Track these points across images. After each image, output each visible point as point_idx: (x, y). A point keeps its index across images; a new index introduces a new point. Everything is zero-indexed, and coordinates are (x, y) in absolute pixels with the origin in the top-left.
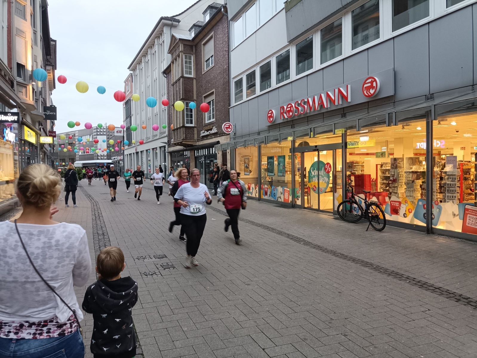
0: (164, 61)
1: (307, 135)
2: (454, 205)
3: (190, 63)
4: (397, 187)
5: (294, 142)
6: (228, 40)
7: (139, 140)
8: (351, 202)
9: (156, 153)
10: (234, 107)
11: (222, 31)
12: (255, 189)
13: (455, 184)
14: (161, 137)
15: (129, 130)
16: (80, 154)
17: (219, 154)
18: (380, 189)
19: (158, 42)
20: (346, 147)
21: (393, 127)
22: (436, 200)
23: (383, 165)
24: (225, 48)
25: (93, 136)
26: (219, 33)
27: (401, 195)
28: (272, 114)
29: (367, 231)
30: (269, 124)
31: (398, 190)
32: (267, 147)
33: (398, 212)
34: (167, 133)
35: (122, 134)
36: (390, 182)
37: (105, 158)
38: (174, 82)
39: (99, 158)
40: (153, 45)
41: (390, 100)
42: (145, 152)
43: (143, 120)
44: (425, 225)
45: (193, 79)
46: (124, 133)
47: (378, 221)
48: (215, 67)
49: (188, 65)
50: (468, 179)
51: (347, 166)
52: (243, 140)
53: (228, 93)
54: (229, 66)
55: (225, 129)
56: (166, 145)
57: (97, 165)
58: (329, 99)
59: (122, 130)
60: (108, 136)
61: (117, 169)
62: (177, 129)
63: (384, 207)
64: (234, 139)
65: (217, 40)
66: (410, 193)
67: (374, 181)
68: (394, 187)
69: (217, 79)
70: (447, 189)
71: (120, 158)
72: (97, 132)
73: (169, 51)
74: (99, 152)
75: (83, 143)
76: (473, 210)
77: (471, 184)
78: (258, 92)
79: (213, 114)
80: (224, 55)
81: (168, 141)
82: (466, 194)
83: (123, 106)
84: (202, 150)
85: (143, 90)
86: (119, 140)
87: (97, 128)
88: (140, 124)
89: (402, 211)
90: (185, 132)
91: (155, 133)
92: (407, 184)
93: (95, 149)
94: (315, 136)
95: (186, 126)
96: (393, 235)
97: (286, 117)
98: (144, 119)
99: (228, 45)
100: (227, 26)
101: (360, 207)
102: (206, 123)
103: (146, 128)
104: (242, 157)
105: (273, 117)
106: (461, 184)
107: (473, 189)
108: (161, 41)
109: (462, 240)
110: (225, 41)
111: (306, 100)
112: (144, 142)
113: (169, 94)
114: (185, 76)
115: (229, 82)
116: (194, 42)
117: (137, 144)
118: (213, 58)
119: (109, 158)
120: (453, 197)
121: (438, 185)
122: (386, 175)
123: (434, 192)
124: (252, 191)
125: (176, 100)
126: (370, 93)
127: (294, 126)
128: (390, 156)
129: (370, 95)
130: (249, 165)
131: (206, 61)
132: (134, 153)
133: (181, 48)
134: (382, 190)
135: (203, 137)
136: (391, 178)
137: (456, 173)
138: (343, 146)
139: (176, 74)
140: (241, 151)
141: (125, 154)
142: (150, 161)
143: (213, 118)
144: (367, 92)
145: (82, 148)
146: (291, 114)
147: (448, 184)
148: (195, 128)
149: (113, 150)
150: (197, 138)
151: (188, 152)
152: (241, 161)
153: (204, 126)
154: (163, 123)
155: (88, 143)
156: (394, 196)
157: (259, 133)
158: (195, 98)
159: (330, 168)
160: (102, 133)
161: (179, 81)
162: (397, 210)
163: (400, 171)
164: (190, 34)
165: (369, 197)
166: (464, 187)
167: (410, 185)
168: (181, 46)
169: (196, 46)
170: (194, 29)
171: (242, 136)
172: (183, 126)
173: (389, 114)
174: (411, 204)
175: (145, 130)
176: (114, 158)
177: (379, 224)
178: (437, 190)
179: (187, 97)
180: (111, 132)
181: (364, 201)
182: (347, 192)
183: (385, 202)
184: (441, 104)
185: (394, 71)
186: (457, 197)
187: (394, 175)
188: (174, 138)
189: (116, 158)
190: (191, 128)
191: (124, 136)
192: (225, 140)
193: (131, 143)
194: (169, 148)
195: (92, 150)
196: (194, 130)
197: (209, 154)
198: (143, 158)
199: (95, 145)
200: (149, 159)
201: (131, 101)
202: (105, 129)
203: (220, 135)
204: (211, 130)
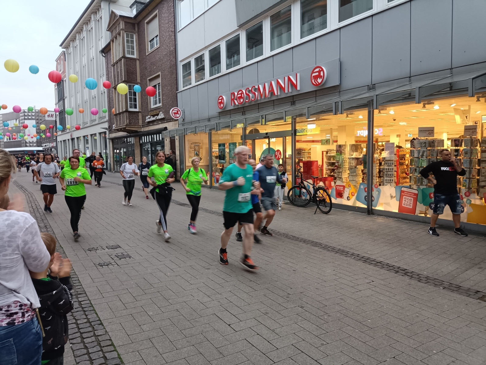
0: (101, 39)
1: (258, 122)
2: (392, 187)
3: (132, 42)
4: (341, 172)
5: (245, 129)
6: (174, 20)
7: (75, 125)
8: (300, 187)
9: (96, 140)
10: (182, 92)
11: (168, 10)
13: (393, 169)
14: (100, 122)
15: (62, 113)
16: (5, 140)
17: (166, 140)
18: (326, 175)
19: (94, 18)
20: (295, 135)
21: (339, 116)
22: (375, 183)
23: (328, 152)
24: (171, 29)
25: (19, 120)
26: (164, 12)
27: (345, 180)
28: (223, 100)
29: (315, 214)
30: (220, 110)
31: (342, 175)
32: (217, 134)
33: (343, 196)
34: (107, 118)
35: (54, 119)
36: (335, 168)
37: (35, 145)
38: (114, 62)
39: (28, 145)
40: (89, 21)
41: (336, 89)
42: (82, 138)
43: (79, 103)
44: (366, 207)
45: (136, 60)
46: (56, 117)
47: (324, 204)
48: (160, 48)
49: (130, 44)
50: (404, 164)
51: (296, 152)
52: (193, 126)
53: (175, 76)
54: (175, 48)
55: (173, 115)
56: (106, 130)
58: (279, 86)
59: (54, 113)
60: (37, 121)
62: (120, 114)
63: (330, 191)
64: (183, 125)
65: (162, 19)
66: (353, 177)
67: (320, 167)
68: (339, 172)
69: (163, 61)
70: (385, 173)
71: (52, 145)
72: (25, 115)
73: (108, 28)
74: (28, 139)
75: (8, 128)
76: (408, 192)
77: (406, 169)
78: (207, 77)
79: (159, 99)
80: (170, 36)
81: (109, 127)
82: (402, 177)
83: (55, 88)
84: (148, 137)
85: (77, 70)
86: (51, 125)
87: (25, 112)
88: (75, 108)
89: (346, 195)
90: (129, 116)
91: (94, 117)
92: (350, 169)
93: (23, 134)
94: (267, 123)
95: (130, 111)
96: (338, 217)
97: (237, 103)
98: (79, 101)
99: (175, 26)
100: (173, 5)
101: (309, 192)
102: (152, 107)
103: (83, 112)
104: (191, 144)
105: (223, 103)
106: (398, 169)
107: (408, 173)
108: (98, 17)
109: (398, 219)
110: (171, 21)
111: (257, 87)
112: (81, 127)
113: (108, 76)
114: (126, 56)
115: (176, 65)
116: (136, 20)
117: (72, 130)
118: (158, 38)
119: (39, 145)
120: (390, 181)
121: (378, 170)
122: (331, 162)
123: (374, 176)
125: (117, 82)
126: (318, 82)
127: (245, 113)
128: (334, 143)
129: (318, 84)
130: (199, 152)
131: (150, 41)
132: (69, 140)
133: (122, 25)
134: (327, 176)
135: (149, 122)
136: (336, 164)
137: (393, 159)
138: (292, 134)
139: (117, 53)
140: (190, 138)
141: (58, 141)
142: (88, 148)
143: (159, 103)
144: (314, 81)
145: (8, 133)
146: (242, 100)
147: (386, 169)
148: (139, 113)
149: (44, 136)
150: (142, 124)
151: (132, 138)
152: (191, 148)
153: (150, 111)
154: (102, 106)
155: (14, 128)
156: (339, 181)
157: (209, 120)
158: (139, 80)
159: (280, 155)
160: (30, 117)
161: (121, 61)
162: (342, 194)
163: (344, 157)
164: (132, 11)
165: (317, 182)
166: (399, 172)
167: (353, 170)
168: (122, 23)
169: (138, 24)
170: (135, 6)
171: (191, 123)
172: (127, 111)
173: (335, 103)
174: (354, 188)
175: (81, 114)
176: (45, 145)
177: (326, 207)
178: (376, 174)
179: (130, 80)
180: (41, 116)
181: (313, 186)
182: (297, 177)
183: (331, 186)
184: (382, 94)
185: (340, 61)
186: (394, 180)
187: (339, 161)
188: (116, 124)
189: (48, 145)
190: (135, 113)
191: (57, 120)
192: (173, 126)
193: (65, 128)
194: (110, 134)
195: (19, 137)
196: (138, 115)
197: (155, 140)
198: (79, 145)
199: (23, 130)
200: (87, 146)
201: (63, 82)
202: (33, 113)
203: (168, 121)
204: (158, 116)
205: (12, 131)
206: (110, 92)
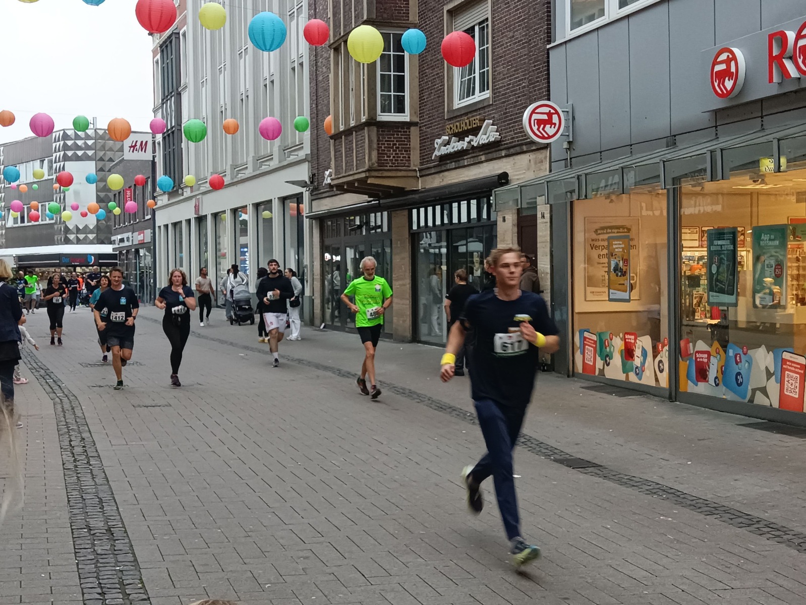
7: (208, 174)
9: (269, 221)
10: (568, 45)
12: (656, 353)
14: (285, 163)
15: (171, 138)
16: (10, 223)
17: (504, 220)
25: (50, 162)
28: (733, 63)
30: (719, 103)
34: (307, 150)
35: (148, 156)
37: (91, 236)
39: (72, 237)
42: (228, 217)
43: (222, 102)
46: (154, 151)
52: (612, 165)
55: (535, 128)
56: (303, 190)
57: (65, 260)
60: (101, 164)
61: (131, 274)
62: (348, 132)
64: (569, 163)
71: (141, 237)
72: (66, 147)
74: (71, 218)
75: (18, 186)
79: (482, 75)
81: (313, 178)
83: (154, 57)
84: (438, 208)
86: (139, 176)
87: (66, 137)
88: (210, 118)
90: (378, 141)
91: (267, 147)
93: (59, 205)
95: (379, 122)
97: (793, 72)
98: (224, 98)
102: (456, 106)
103: (234, 130)
104: (596, 231)
105: (734, 76)
112: (227, 180)
117: (199, 189)
119: (102, 236)
124: (643, 364)
125: (345, 26)
130: (626, 261)
132: (189, 221)
135: (444, 158)
140: (593, 210)
141: (157, 225)
142: (246, 246)
143: (482, 90)
145: (17, 202)
148: (412, 129)
149: (117, 211)
150: (422, 164)
151: (386, 214)
152: (594, 247)
153: (450, 119)
154: (293, 111)
157: (672, 140)
158: (414, 17)
160: (80, 153)
171: (600, 154)
172: (372, 122)
175: (229, 136)
176: (119, 237)
179: (385, 16)
180: (111, 149)
188: (336, 167)
189: (128, 238)
190: (398, 127)
191: (156, 160)
192: (528, 169)
193: (179, 185)
194: (314, 203)
195: (47, 211)
196: (409, 135)
197: (464, 219)
198: (220, 237)
199: (60, 192)
200: (242, 240)
201: (179, 38)
202: (91, 139)
203: (512, 151)
204: (476, 135)
205: (28, 195)
206: (319, 64)
